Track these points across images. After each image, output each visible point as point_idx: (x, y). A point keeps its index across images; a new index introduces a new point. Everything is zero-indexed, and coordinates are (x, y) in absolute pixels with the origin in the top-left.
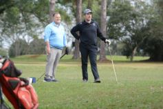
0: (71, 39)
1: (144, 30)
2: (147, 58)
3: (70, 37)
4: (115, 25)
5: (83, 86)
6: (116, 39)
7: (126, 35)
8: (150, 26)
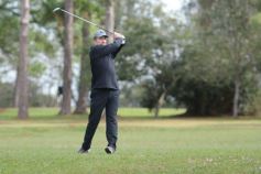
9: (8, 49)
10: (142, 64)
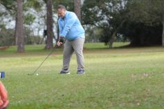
0: (42, 27)
1: (122, 12)
2: (128, 43)
3: (42, 25)
4: (90, 9)
5: (58, 78)
6: (93, 24)
7: (103, 19)
8: (129, 8)
9: (9, 6)
10: (100, 13)
